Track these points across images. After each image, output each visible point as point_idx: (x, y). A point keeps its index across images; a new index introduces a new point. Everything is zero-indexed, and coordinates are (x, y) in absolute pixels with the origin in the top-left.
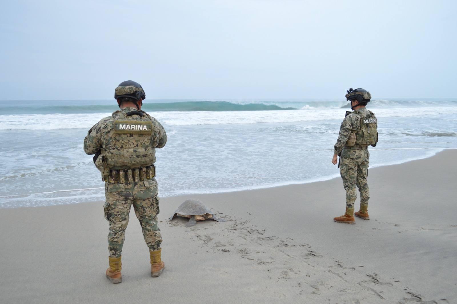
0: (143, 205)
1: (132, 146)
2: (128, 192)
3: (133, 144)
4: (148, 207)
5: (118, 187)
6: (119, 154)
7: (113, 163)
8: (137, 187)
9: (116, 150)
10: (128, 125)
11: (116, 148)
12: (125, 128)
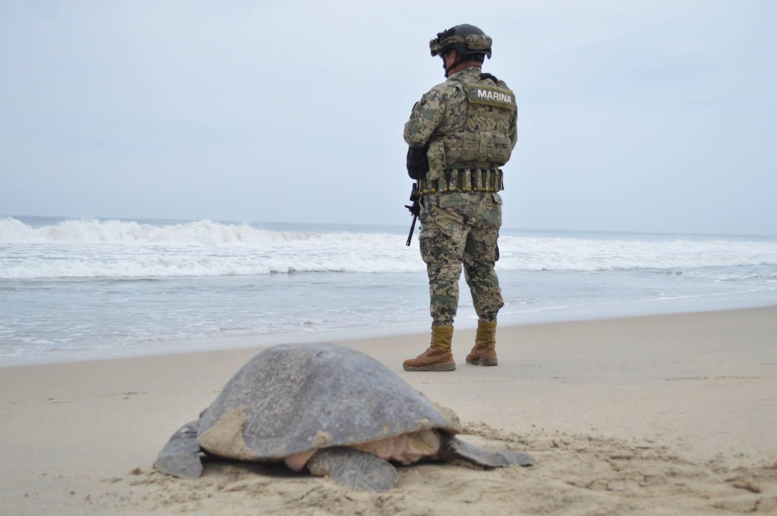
0: (484, 241)
1: (489, 128)
2: (471, 209)
3: (492, 125)
4: (492, 244)
5: (459, 198)
6: (472, 138)
7: (459, 155)
8: (483, 202)
9: (466, 132)
10: (490, 93)
11: (467, 130)
12: (485, 97)
